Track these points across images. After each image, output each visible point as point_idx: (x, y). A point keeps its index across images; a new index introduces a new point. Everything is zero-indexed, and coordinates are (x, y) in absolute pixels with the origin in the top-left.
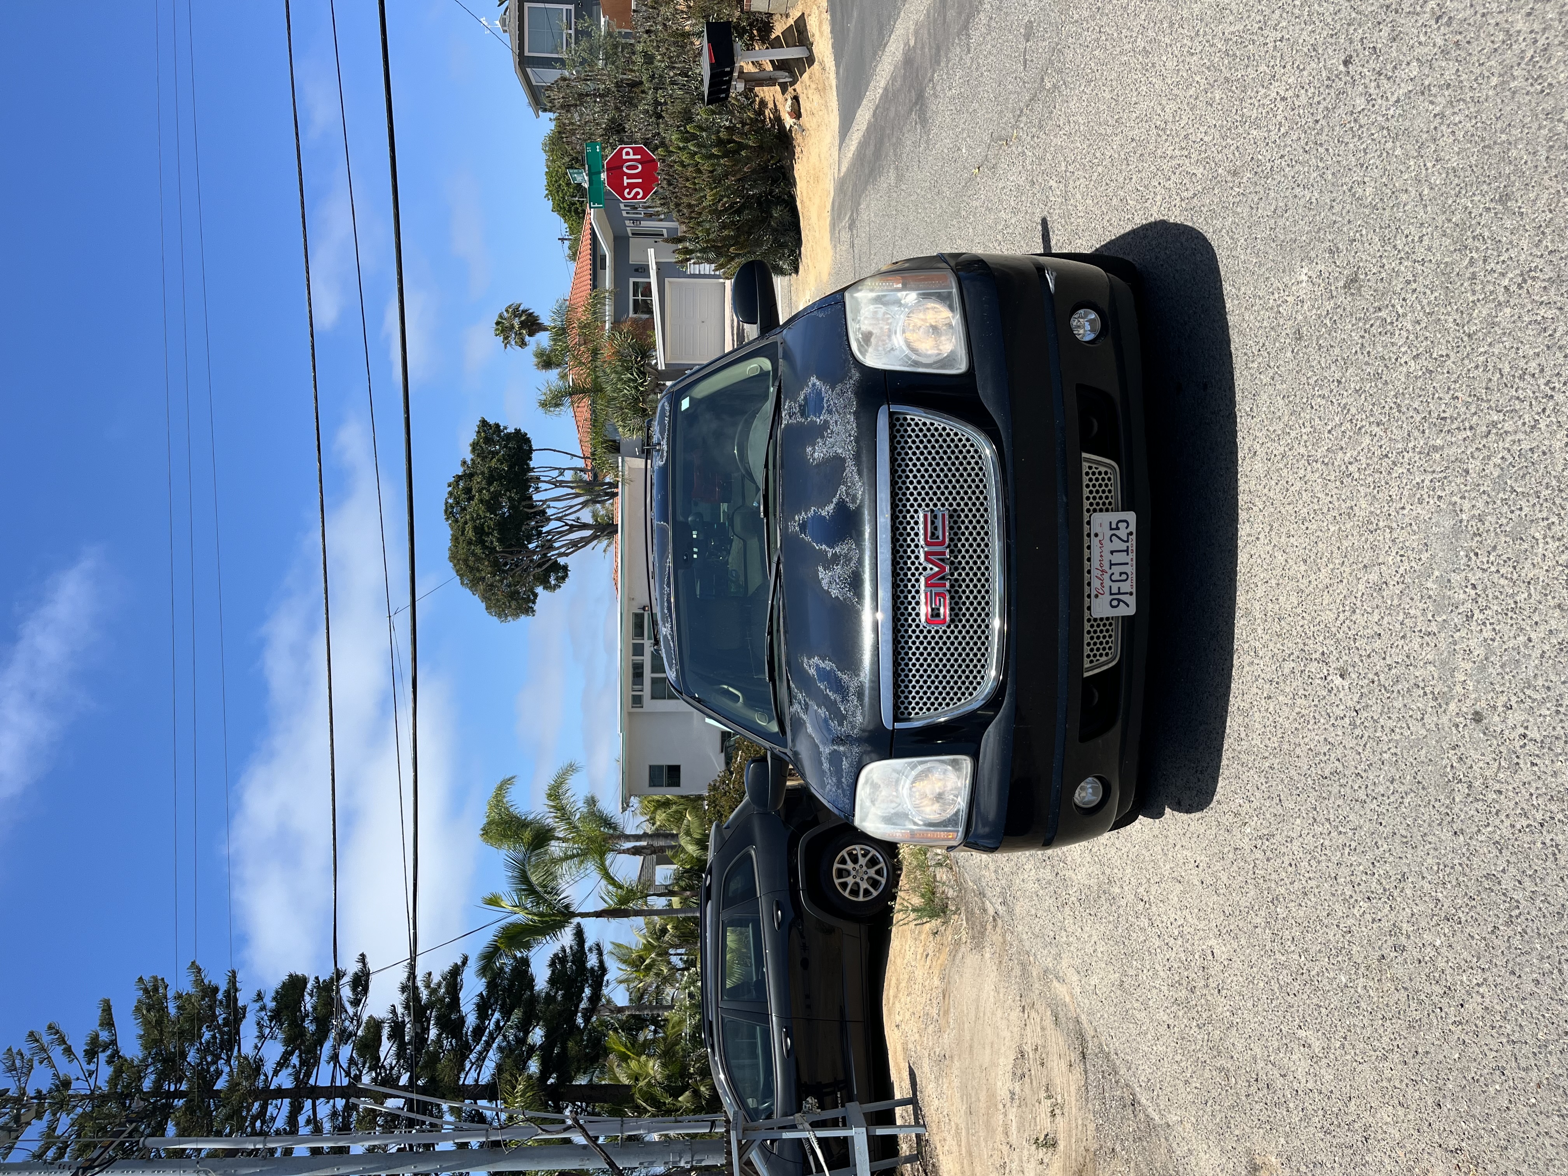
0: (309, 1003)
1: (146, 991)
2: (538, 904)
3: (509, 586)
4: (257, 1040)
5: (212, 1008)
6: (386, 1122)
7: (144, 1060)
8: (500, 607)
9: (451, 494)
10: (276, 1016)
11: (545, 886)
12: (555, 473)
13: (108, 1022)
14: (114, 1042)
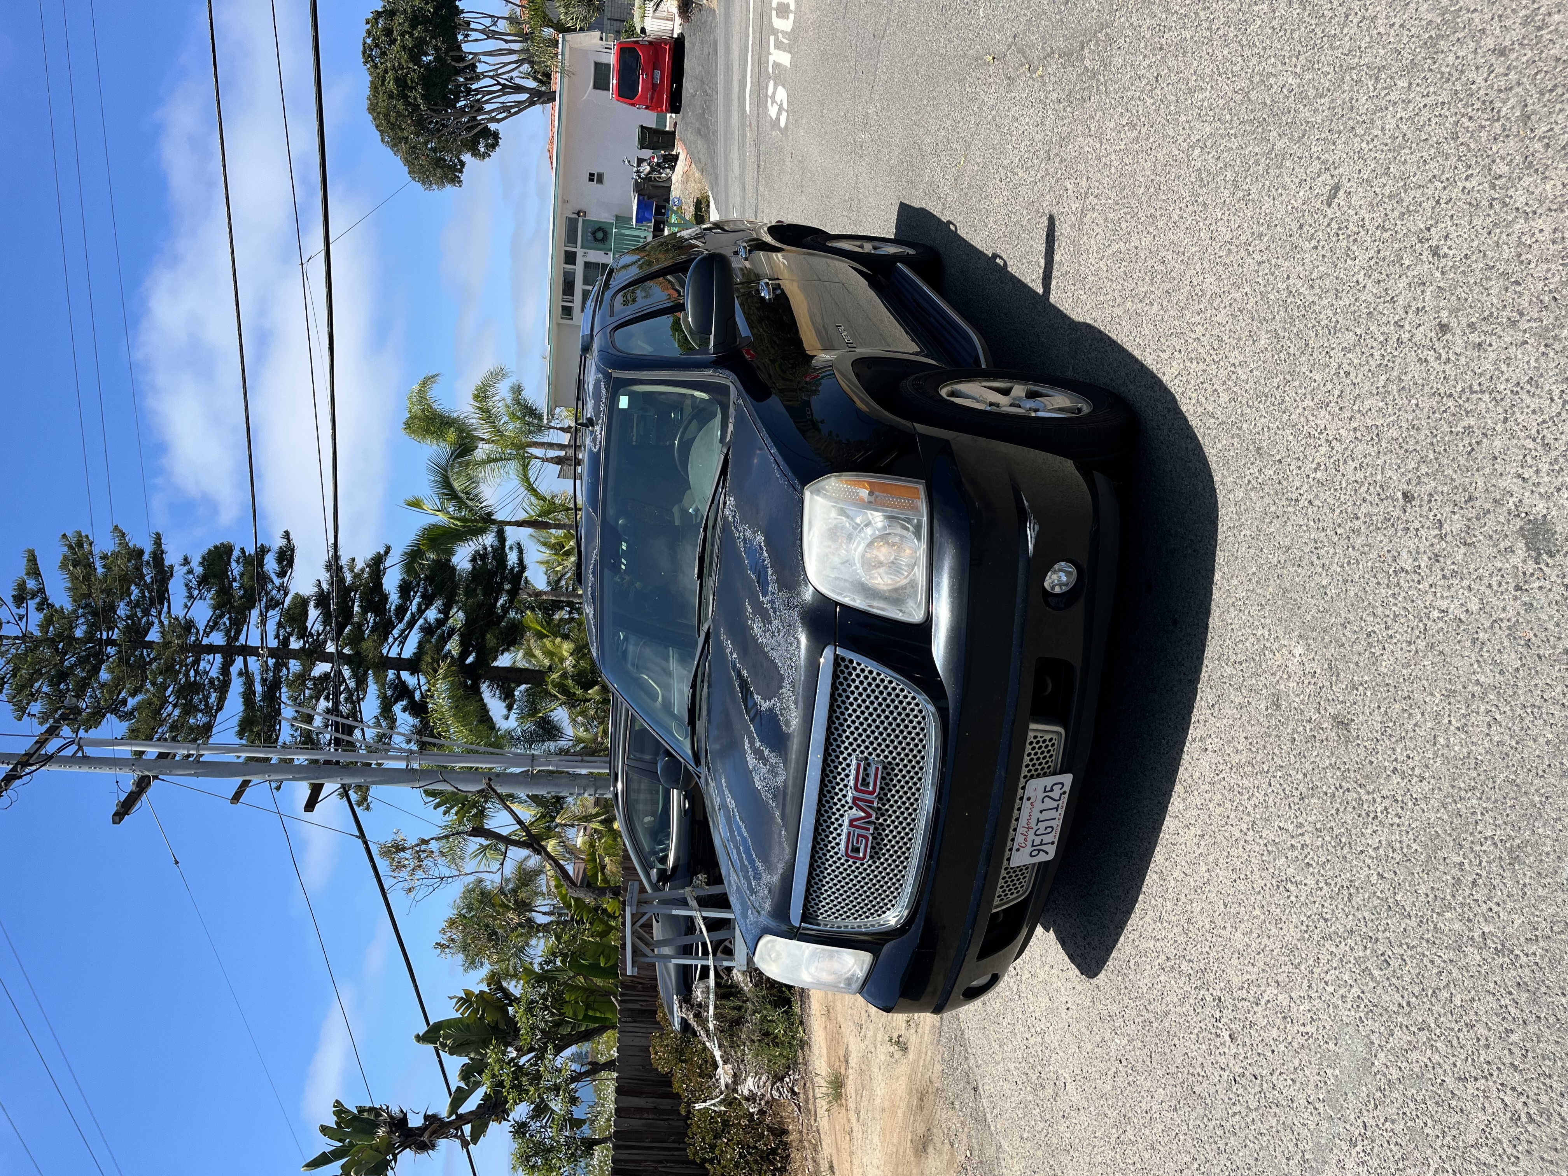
0: (236, 569)
1: (70, 547)
2: (460, 508)
3: (434, 150)
4: (186, 600)
5: (138, 568)
6: (314, 684)
7: (74, 611)
8: (424, 172)
9: (369, 33)
10: (203, 581)
11: (467, 493)
12: (488, 22)
13: (34, 571)
14: (42, 590)
